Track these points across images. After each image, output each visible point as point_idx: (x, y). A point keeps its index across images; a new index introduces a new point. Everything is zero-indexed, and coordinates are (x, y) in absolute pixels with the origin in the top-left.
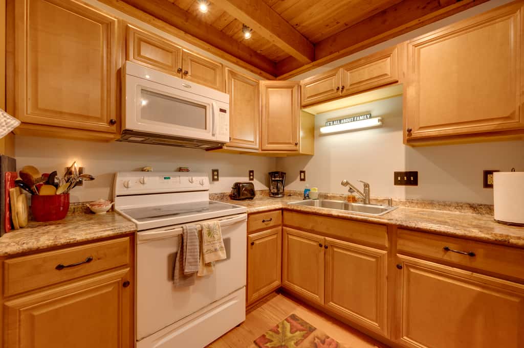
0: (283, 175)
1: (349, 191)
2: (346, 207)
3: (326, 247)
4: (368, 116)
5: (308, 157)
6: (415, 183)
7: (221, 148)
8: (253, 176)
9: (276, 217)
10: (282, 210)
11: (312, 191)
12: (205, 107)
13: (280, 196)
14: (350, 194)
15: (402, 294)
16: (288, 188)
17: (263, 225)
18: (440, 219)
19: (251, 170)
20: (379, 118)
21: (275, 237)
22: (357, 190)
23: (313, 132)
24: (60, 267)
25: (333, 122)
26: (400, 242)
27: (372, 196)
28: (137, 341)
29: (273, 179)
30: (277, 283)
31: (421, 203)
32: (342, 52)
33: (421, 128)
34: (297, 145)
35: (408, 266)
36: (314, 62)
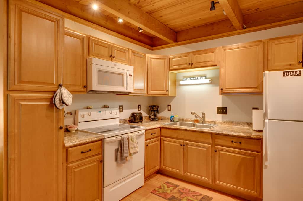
0: (158, 107)
1: (195, 117)
2: (194, 125)
3: (184, 146)
4: (205, 77)
5: (173, 97)
6: (226, 113)
7: (128, 94)
8: (140, 108)
9: (158, 132)
10: (161, 128)
11: (175, 117)
12: (123, 75)
13: (156, 120)
14: (195, 118)
15: (217, 163)
16: (161, 115)
17: (152, 136)
18: (232, 130)
19: (139, 104)
20: (210, 79)
21: (157, 142)
22: (198, 116)
23: (176, 83)
24: (82, 153)
25: (187, 78)
26: (216, 140)
27: (206, 119)
28: (104, 187)
29: (152, 110)
30: (158, 168)
31: (228, 123)
32: (192, 40)
33: (226, 88)
34: (167, 91)
35: (219, 150)
36: (176, 43)
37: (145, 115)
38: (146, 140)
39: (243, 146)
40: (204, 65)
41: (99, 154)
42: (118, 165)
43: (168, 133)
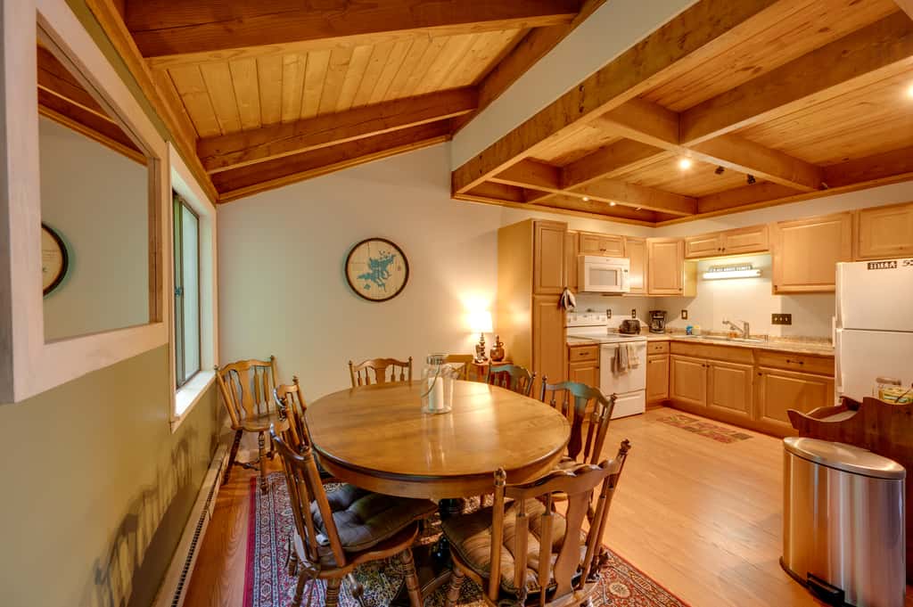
0: (664, 313)
1: (731, 329)
2: (728, 340)
3: (708, 367)
4: (750, 268)
5: (692, 298)
6: (789, 322)
8: (635, 314)
9: (665, 347)
10: (670, 341)
11: (695, 327)
12: (616, 272)
13: (662, 331)
14: (731, 331)
16: (668, 326)
17: (656, 351)
19: (634, 309)
20: (759, 271)
21: (664, 361)
22: (737, 327)
23: (696, 276)
24: (581, 354)
25: (717, 269)
26: (761, 359)
27: (751, 333)
29: (654, 317)
30: (665, 396)
31: (793, 339)
33: (783, 285)
34: (680, 289)
35: (766, 374)
36: (697, 216)
37: (643, 324)
38: (648, 354)
39: (806, 366)
40: (743, 251)
41: (594, 360)
42: (616, 377)
43: (683, 349)
